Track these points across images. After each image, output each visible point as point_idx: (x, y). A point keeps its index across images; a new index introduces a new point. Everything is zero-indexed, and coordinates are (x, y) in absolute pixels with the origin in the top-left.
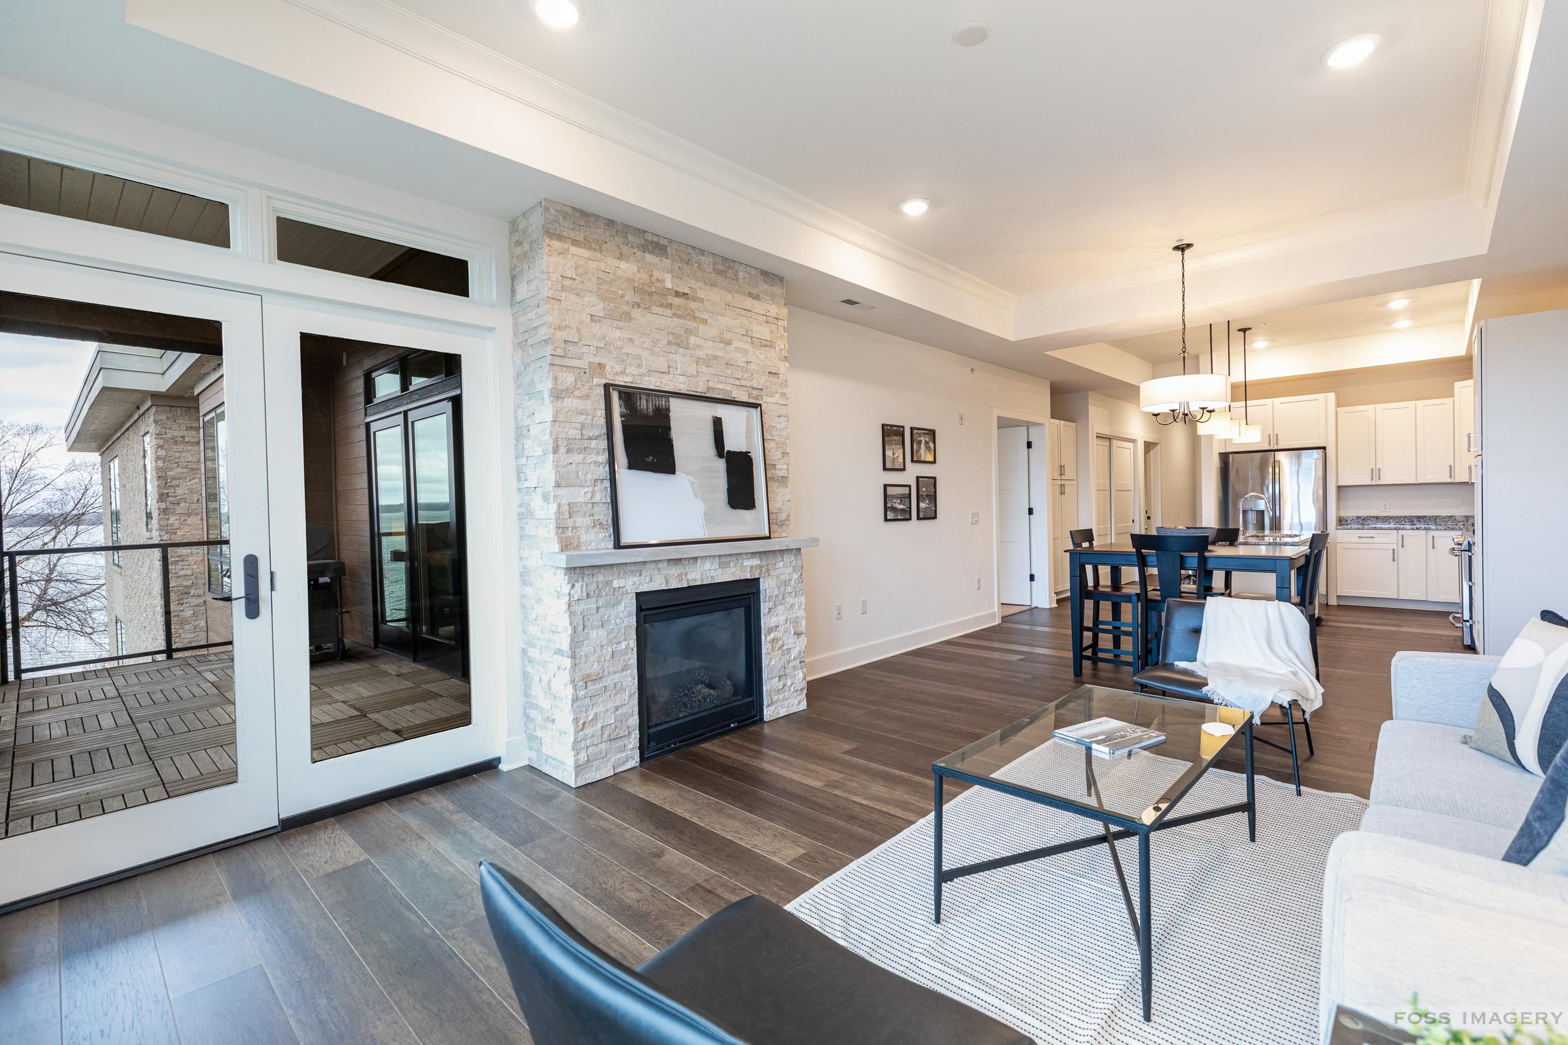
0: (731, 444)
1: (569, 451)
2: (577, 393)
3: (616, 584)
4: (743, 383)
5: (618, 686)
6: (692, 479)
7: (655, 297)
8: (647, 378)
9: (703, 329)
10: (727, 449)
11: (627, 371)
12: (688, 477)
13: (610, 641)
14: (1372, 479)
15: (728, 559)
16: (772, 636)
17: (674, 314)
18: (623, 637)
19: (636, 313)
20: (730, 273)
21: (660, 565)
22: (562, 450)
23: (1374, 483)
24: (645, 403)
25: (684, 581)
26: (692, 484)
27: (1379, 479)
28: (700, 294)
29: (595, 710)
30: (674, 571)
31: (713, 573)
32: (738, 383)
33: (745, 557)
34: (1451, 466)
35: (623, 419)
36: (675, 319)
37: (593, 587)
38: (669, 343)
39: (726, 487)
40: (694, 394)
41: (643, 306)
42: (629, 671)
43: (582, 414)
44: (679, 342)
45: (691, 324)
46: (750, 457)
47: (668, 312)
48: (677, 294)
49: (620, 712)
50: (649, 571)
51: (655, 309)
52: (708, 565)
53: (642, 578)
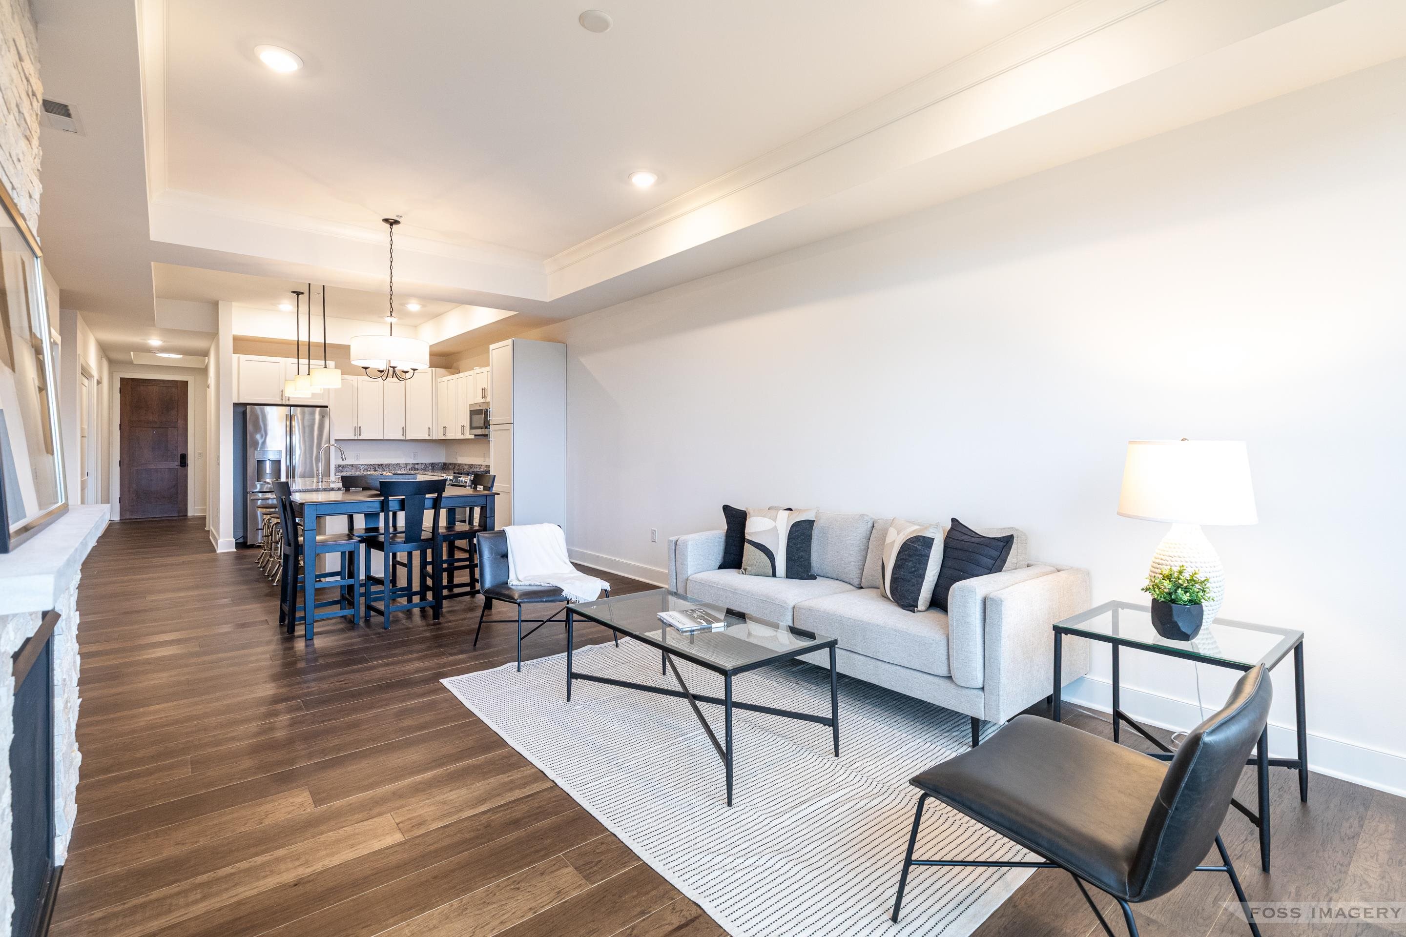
14: (355, 435)
23: (356, 438)
27: (360, 435)
34: (403, 428)
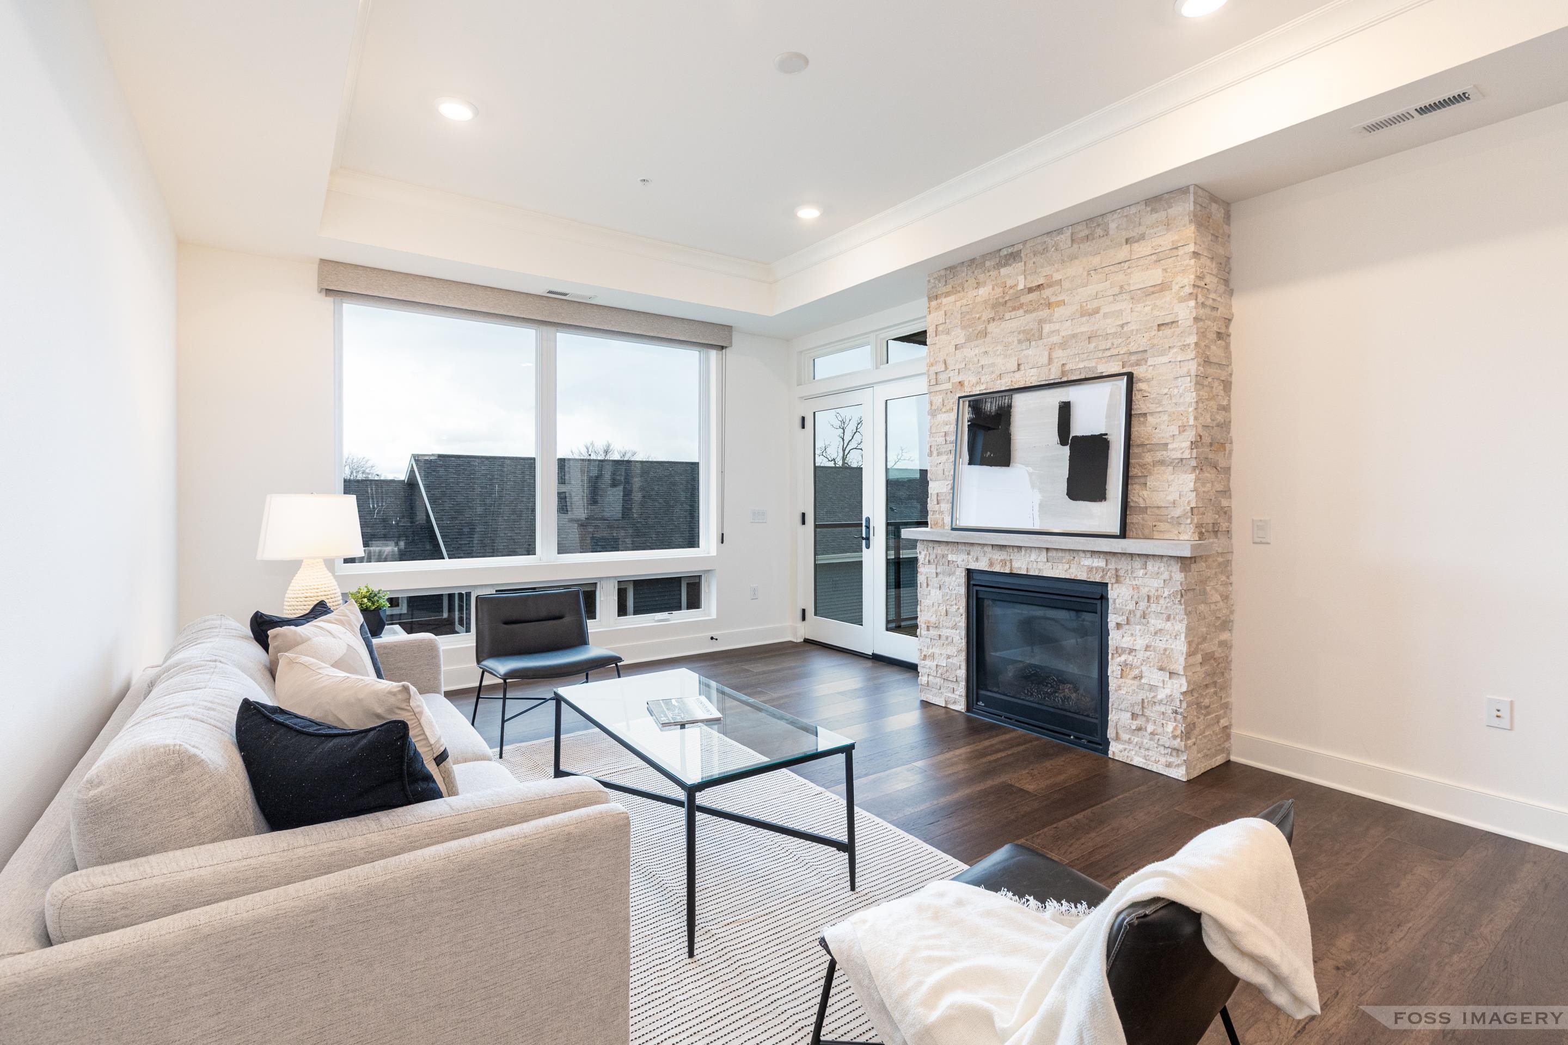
0: (1079, 428)
1: (939, 454)
2: (944, 410)
3: (950, 557)
4: (1115, 352)
5: (950, 639)
6: (1031, 470)
7: (1009, 304)
8: (999, 382)
9: (1059, 312)
10: (1073, 433)
11: (982, 380)
12: (1027, 468)
13: (944, 601)
15: (1060, 554)
16: (1123, 658)
17: (1025, 312)
18: (954, 602)
19: (992, 328)
20: (1099, 231)
21: (986, 549)
22: (935, 453)
24: (989, 406)
25: (1007, 567)
26: (1030, 474)
28: (1057, 277)
29: (933, 650)
30: (998, 556)
31: (1040, 566)
32: (1108, 353)
33: (1082, 555)
35: (969, 423)
36: (1028, 316)
37: (933, 556)
38: (1020, 342)
39: (1067, 476)
40: (1047, 382)
41: (998, 318)
42: (958, 631)
43: (947, 424)
44: (1030, 337)
45: (1044, 313)
46: (1106, 439)
47: (1021, 312)
48: (1031, 290)
49: (950, 660)
50: (976, 551)
51: (1007, 316)
52: (1034, 556)
53: (970, 557)
